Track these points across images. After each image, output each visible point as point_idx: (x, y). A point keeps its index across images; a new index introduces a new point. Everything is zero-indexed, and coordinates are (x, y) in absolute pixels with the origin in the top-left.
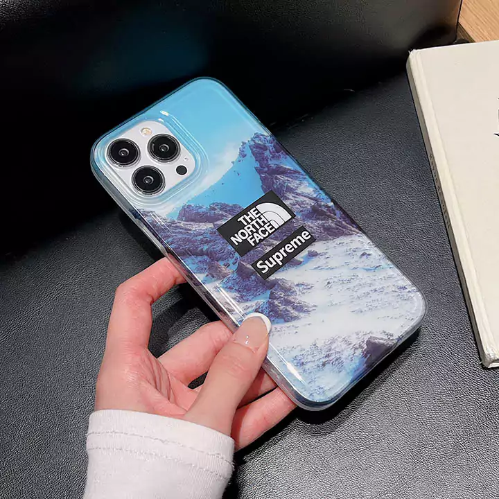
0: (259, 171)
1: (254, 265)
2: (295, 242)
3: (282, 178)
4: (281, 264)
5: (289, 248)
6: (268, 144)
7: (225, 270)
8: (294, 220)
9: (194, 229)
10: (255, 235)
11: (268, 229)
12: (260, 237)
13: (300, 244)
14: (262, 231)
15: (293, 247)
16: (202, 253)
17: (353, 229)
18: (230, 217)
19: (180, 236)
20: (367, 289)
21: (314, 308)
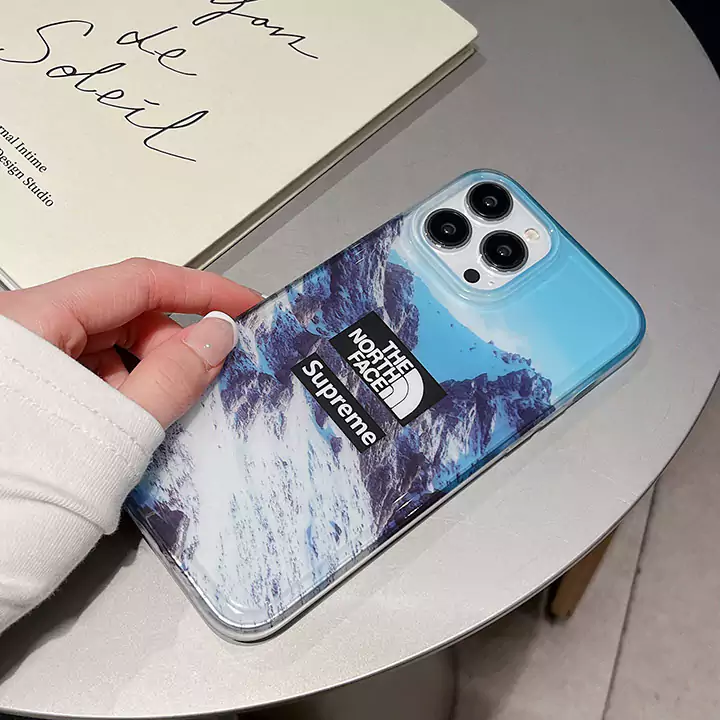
1: (315, 357)
2: (355, 420)
3: (472, 414)
4: (318, 394)
6: (532, 399)
8: (395, 422)
10: (367, 363)
11: (378, 382)
13: (353, 426)
14: (373, 373)
15: (347, 416)
16: (334, 289)
18: (396, 331)
21: (242, 435)
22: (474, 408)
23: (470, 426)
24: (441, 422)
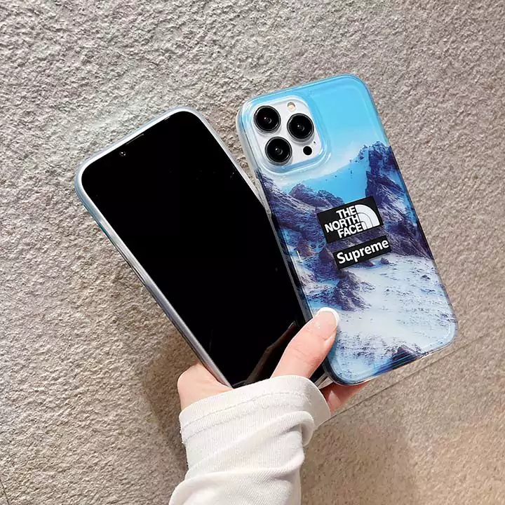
0: (369, 176)
5: (367, 250)
7: (310, 250)
9: (299, 207)
12: (349, 233)
17: (424, 252)
19: (286, 208)
20: (416, 307)
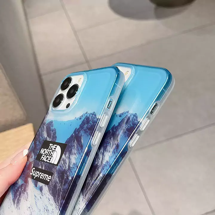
22: (76, 141)
23: (76, 148)
24: (67, 155)
